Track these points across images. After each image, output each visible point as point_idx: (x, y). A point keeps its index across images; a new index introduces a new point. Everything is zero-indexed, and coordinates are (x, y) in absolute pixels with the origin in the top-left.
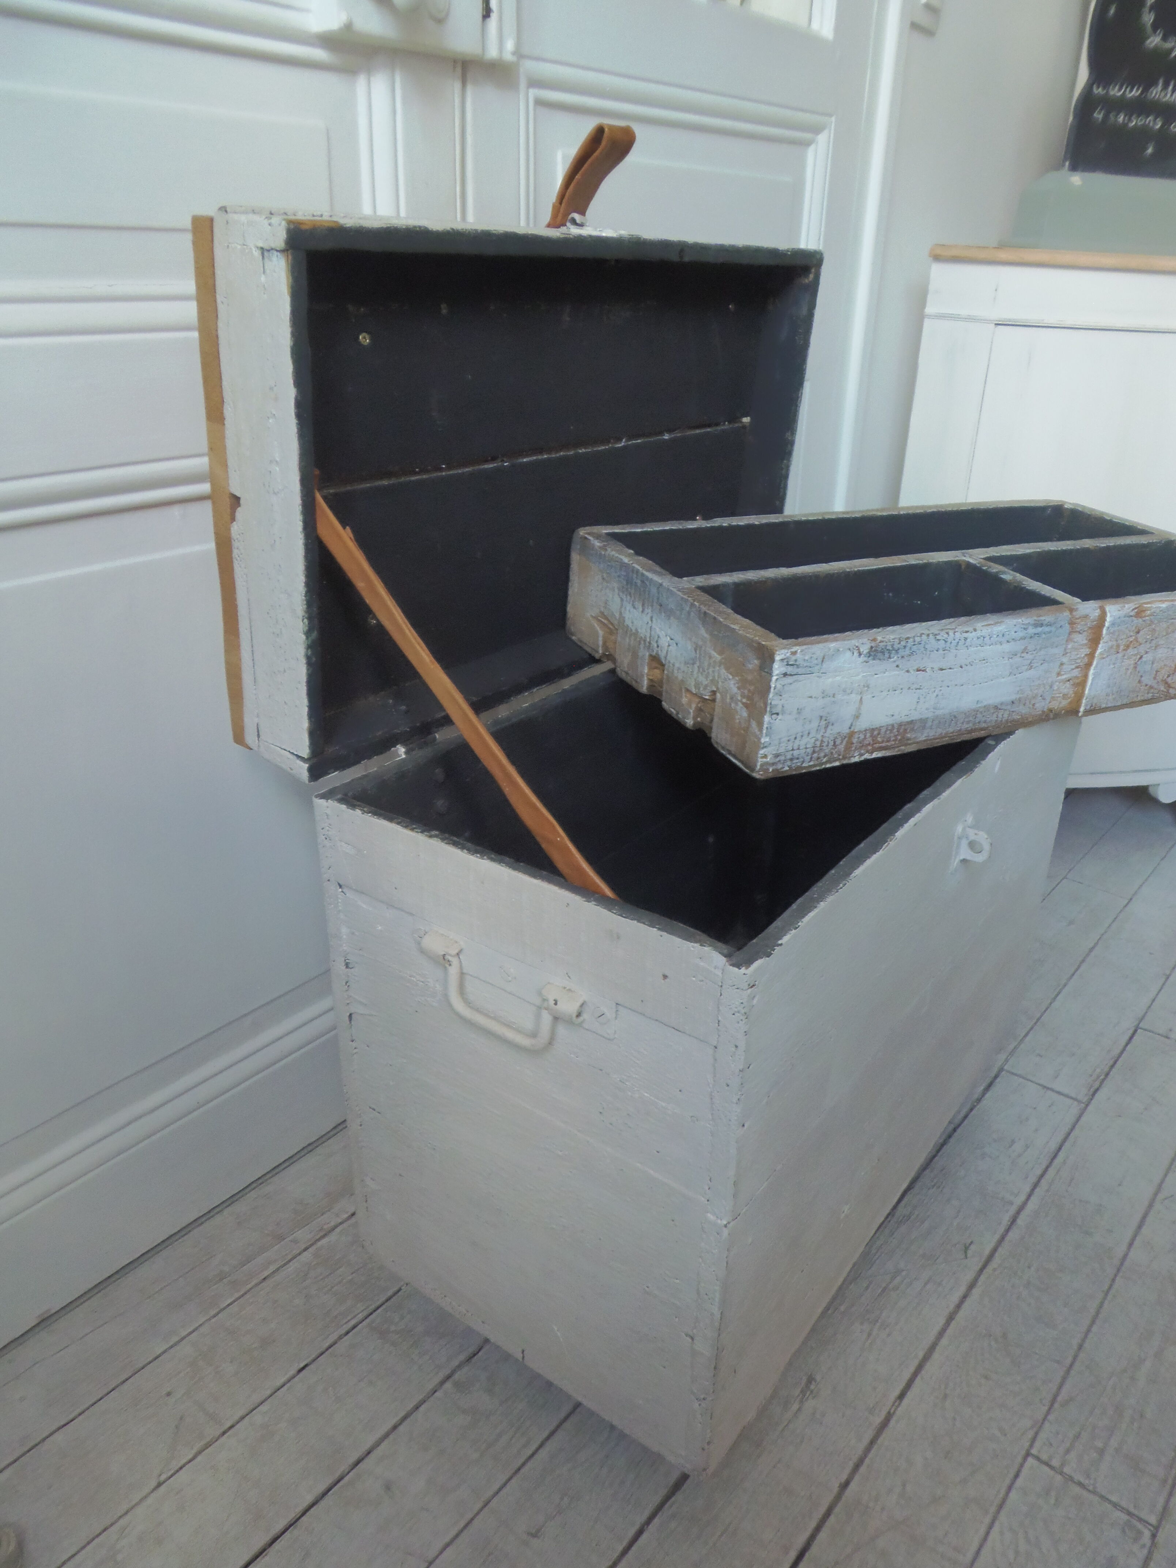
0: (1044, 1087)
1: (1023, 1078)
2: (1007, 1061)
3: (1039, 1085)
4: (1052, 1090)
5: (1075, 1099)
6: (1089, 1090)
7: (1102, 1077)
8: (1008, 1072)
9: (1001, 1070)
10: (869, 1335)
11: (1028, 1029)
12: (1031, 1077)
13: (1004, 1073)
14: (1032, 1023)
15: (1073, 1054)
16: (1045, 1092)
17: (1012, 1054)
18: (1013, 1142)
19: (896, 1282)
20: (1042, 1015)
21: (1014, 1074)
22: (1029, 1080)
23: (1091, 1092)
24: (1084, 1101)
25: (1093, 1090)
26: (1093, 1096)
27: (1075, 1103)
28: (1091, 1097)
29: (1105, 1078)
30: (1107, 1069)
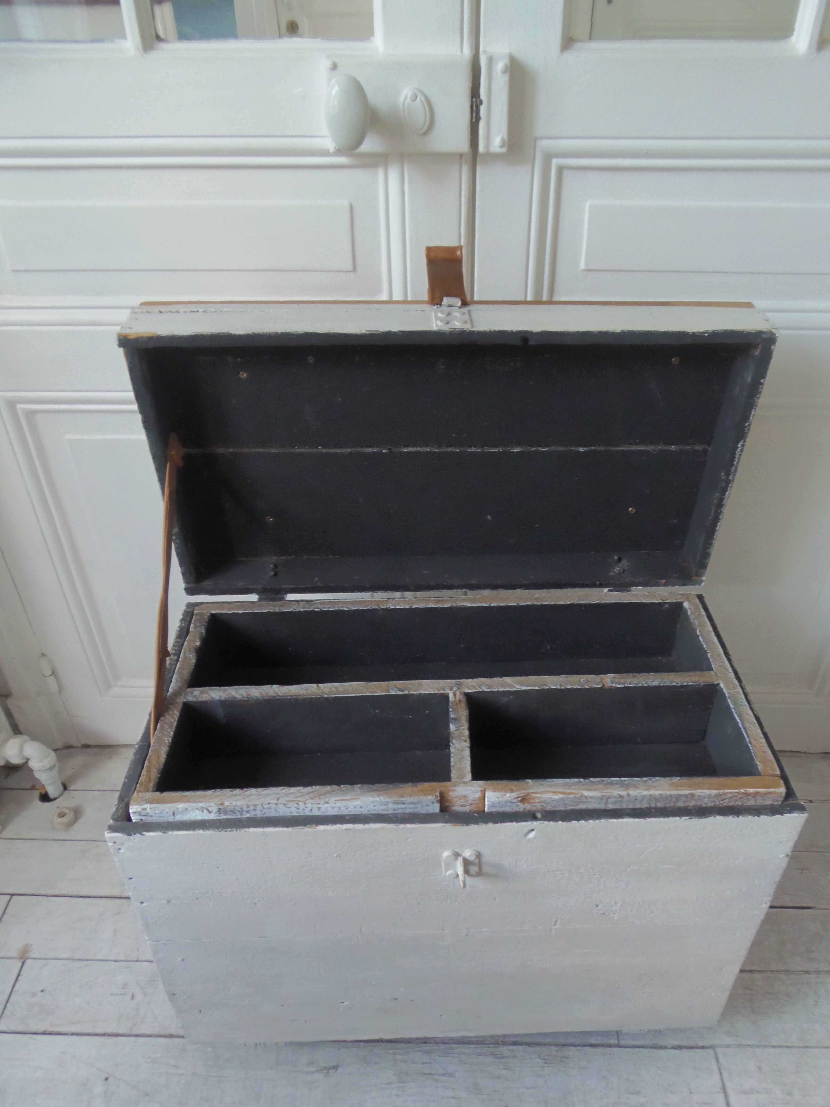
0: (724, 1089)
1: (719, 1069)
2: (728, 1046)
3: (723, 1084)
4: (726, 1096)
8: (716, 1054)
9: (712, 1047)
10: (389, 1084)
11: (785, 1044)
12: (725, 1074)
13: (711, 1051)
14: (797, 1045)
15: (790, 1094)
16: (718, 1092)
17: (739, 1046)
18: (638, 1093)
19: (442, 1078)
20: (817, 1047)
21: (717, 1059)
22: (721, 1074)
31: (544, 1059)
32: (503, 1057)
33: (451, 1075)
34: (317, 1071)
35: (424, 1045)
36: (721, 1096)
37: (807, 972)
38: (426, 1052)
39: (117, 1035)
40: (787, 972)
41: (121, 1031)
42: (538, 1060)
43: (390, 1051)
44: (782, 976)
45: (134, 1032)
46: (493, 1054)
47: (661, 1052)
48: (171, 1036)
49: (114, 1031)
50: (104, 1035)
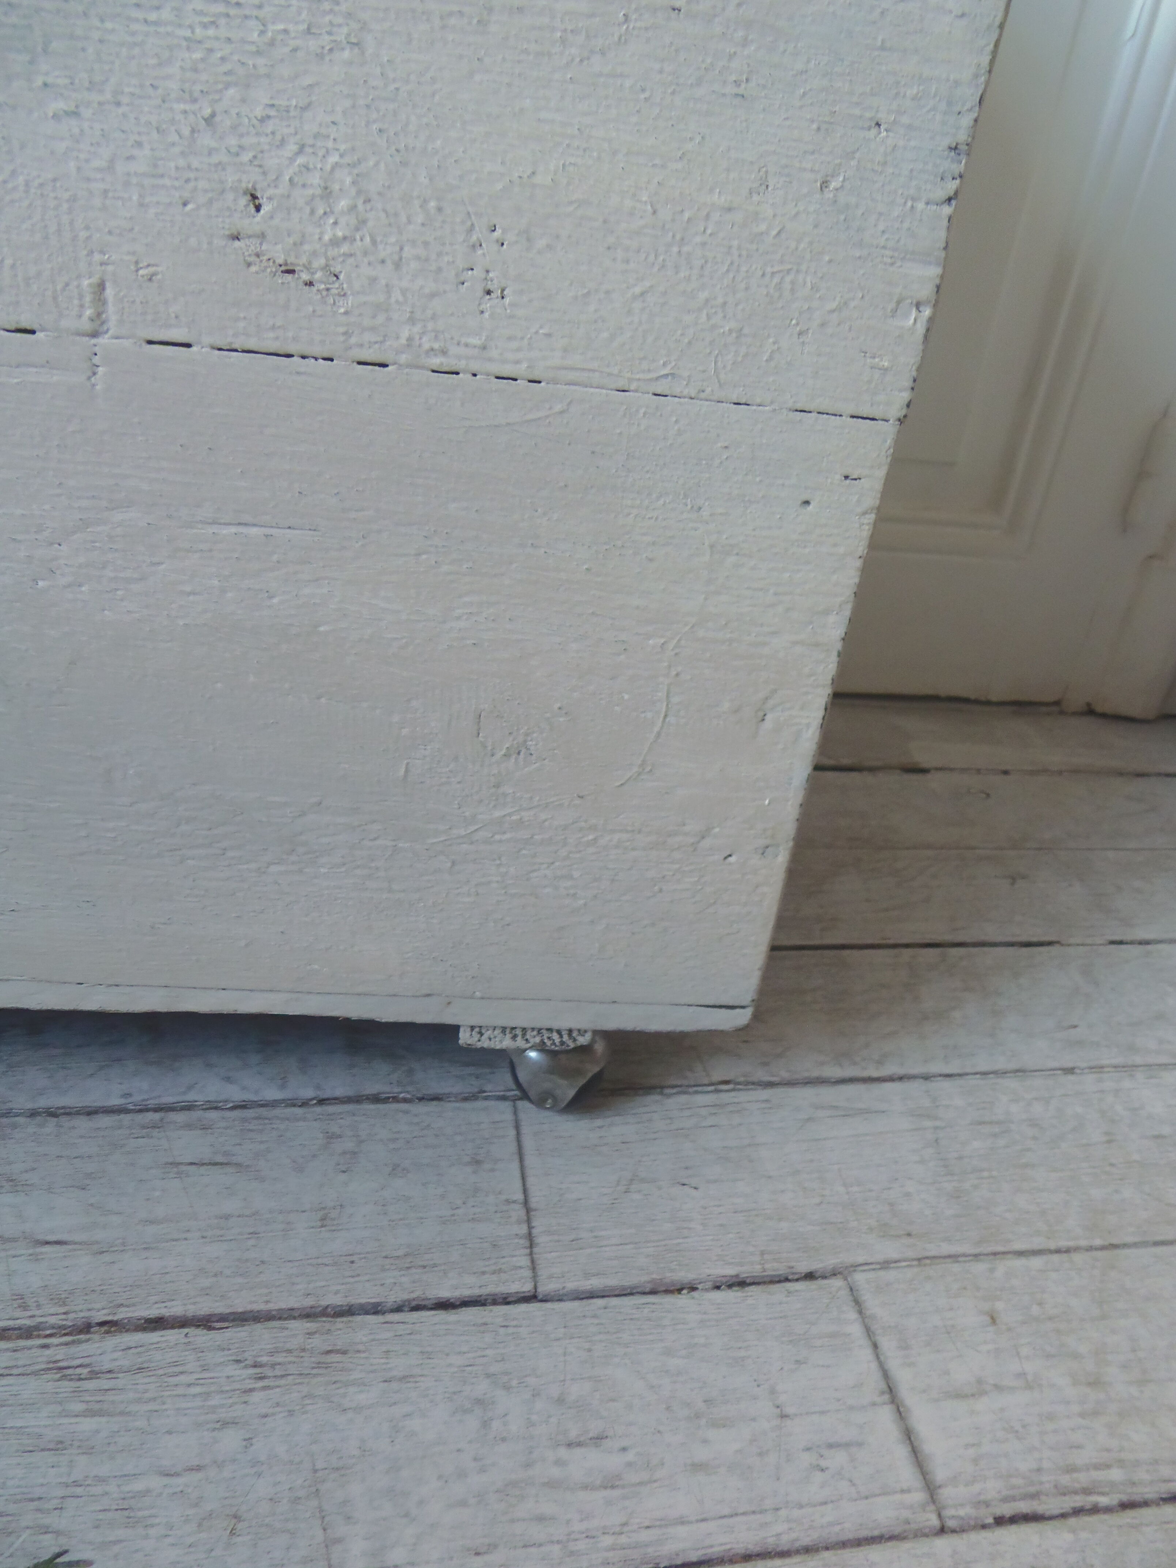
0: (891, 1391)
1: (869, 1332)
2: (886, 1265)
3: (886, 1375)
4: (901, 1413)
5: (931, 1488)
6: (1005, 1500)
7: (1103, 1501)
8: (852, 1289)
9: (840, 1273)
11: (1052, 1245)
12: (887, 1344)
13: (836, 1285)
14: (1083, 1243)
15: (1096, 1383)
16: (874, 1404)
17: (922, 1261)
20: (1144, 1244)
21: (858, 1304)
22: (875, 1346)
23: (1007, 1510)
24: (955, 1513)
25: (1024, 1507)
26: (1000, 1521)
27: (919, 1496)
28: (990, 1520)
29: (1108, 1510)
30: (1150, 1492)
31: (255, 1366)
32: (94, 1375)
36: (886, 1414)
37: (1070, 1071)
40: (1020, 1072)
42: (231, 1370)
44: (1011, 1083)
46: (60, 1370)
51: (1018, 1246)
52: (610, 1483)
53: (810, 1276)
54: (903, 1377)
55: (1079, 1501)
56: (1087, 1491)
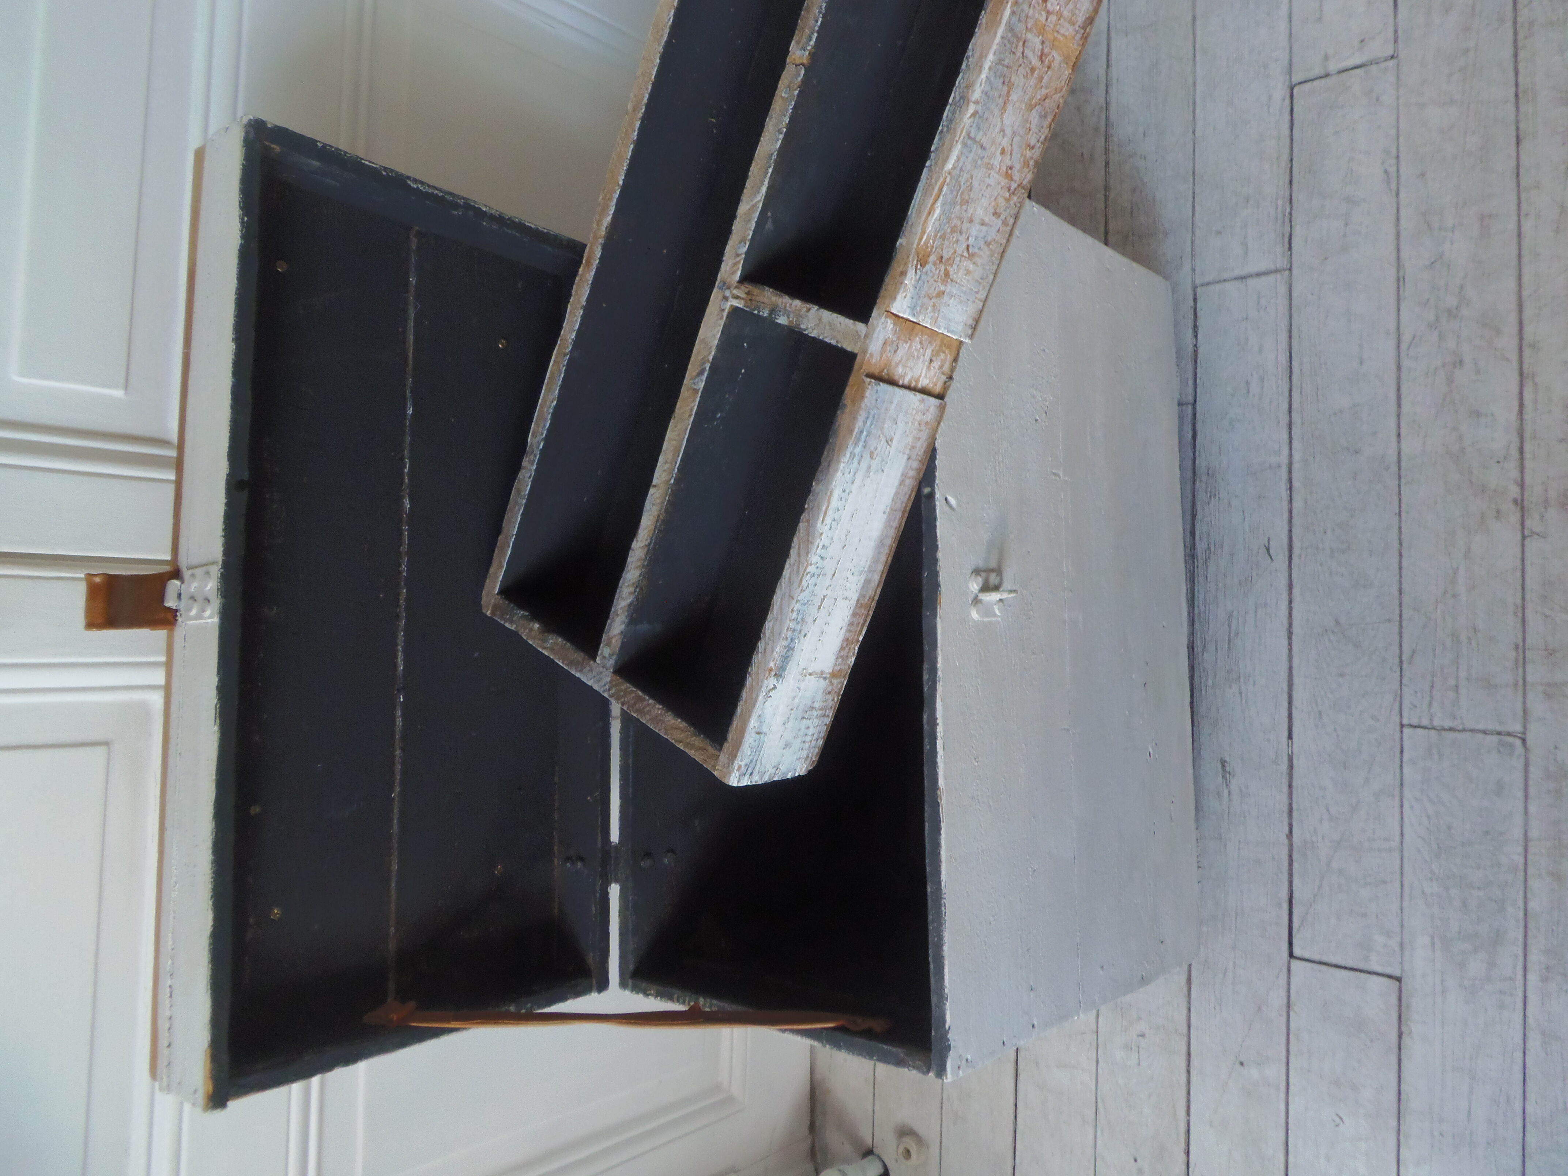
0: (1242, 278)
1: (1219, 282)
2: (1194, 270)
3: (1236, 279)
4: (1250, 276)
5: (1277, 271)
6: (1283, 245)
7: (1288, 210)
8: (1202, 285)
9: (1195, 289)
10: (1241, 694)
11: (1191, 199)
12: (1225, 275)
13: (1199, 291)
14: (1191, 186)
15: (1247, 199)
16: (1246, 286)
17: (1193, 255)
18: (1248, 383)
19: (1234, 627)
20: (1194, 159)
21: (1208, 284)
22: (1225, 280)
23: (1287, 246)
24: (1286, 264)
25: (1287, 240)
26: (1290, 249)
27: (1278, 276)
28: (1289, 252)
29: (1291, 209)
30: (1287, 193)
31: (1210, 497)
32: (1209, 549)
33: (1230, 615)
34: (1227, 786)
35: (1196, 649)
36: (1250, 282)
37: (1107, 164)
38: (1204, 646)
39: (1189, 1054)
40: (1107, 189)
41: (1184, 1049)
42: (1211, 505)
43: (1204, 692)
44: (1112, 195)
45: (1185, 1031)
46: (1206, 562)
47: (1201, 351)
48: (1189, 980)
49: (1184, 1057)
50: (1188, 1072)
51: (1190, 214)
52: (1262, 379)
53: (1195, 300)
54: (1237, 272)
55: (1287, 220)
56: (1284, 215)
